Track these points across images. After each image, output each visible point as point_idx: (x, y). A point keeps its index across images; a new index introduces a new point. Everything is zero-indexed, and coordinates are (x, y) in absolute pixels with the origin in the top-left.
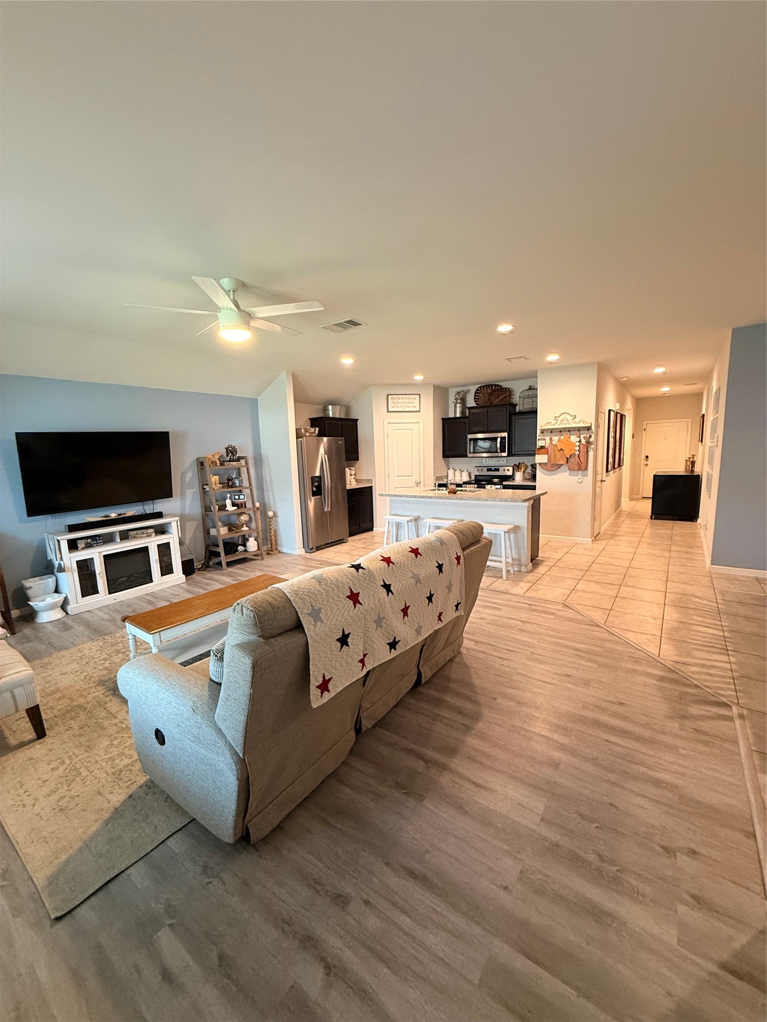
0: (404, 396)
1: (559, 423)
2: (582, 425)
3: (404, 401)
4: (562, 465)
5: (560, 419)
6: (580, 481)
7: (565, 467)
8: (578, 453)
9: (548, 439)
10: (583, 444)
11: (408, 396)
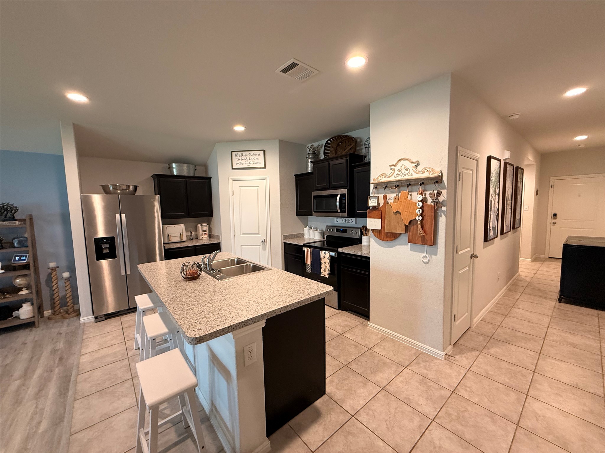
0: (248, 153)
1: (395, 174)
2: (426, 175)
3: (248, 157)
4: (400, 234)
5: (397, 168)
6: (426, 260)
7: (404, 238)
8: (421, 218)
9: (381, 196)
10: (429, 205)
11: (252, 153)
